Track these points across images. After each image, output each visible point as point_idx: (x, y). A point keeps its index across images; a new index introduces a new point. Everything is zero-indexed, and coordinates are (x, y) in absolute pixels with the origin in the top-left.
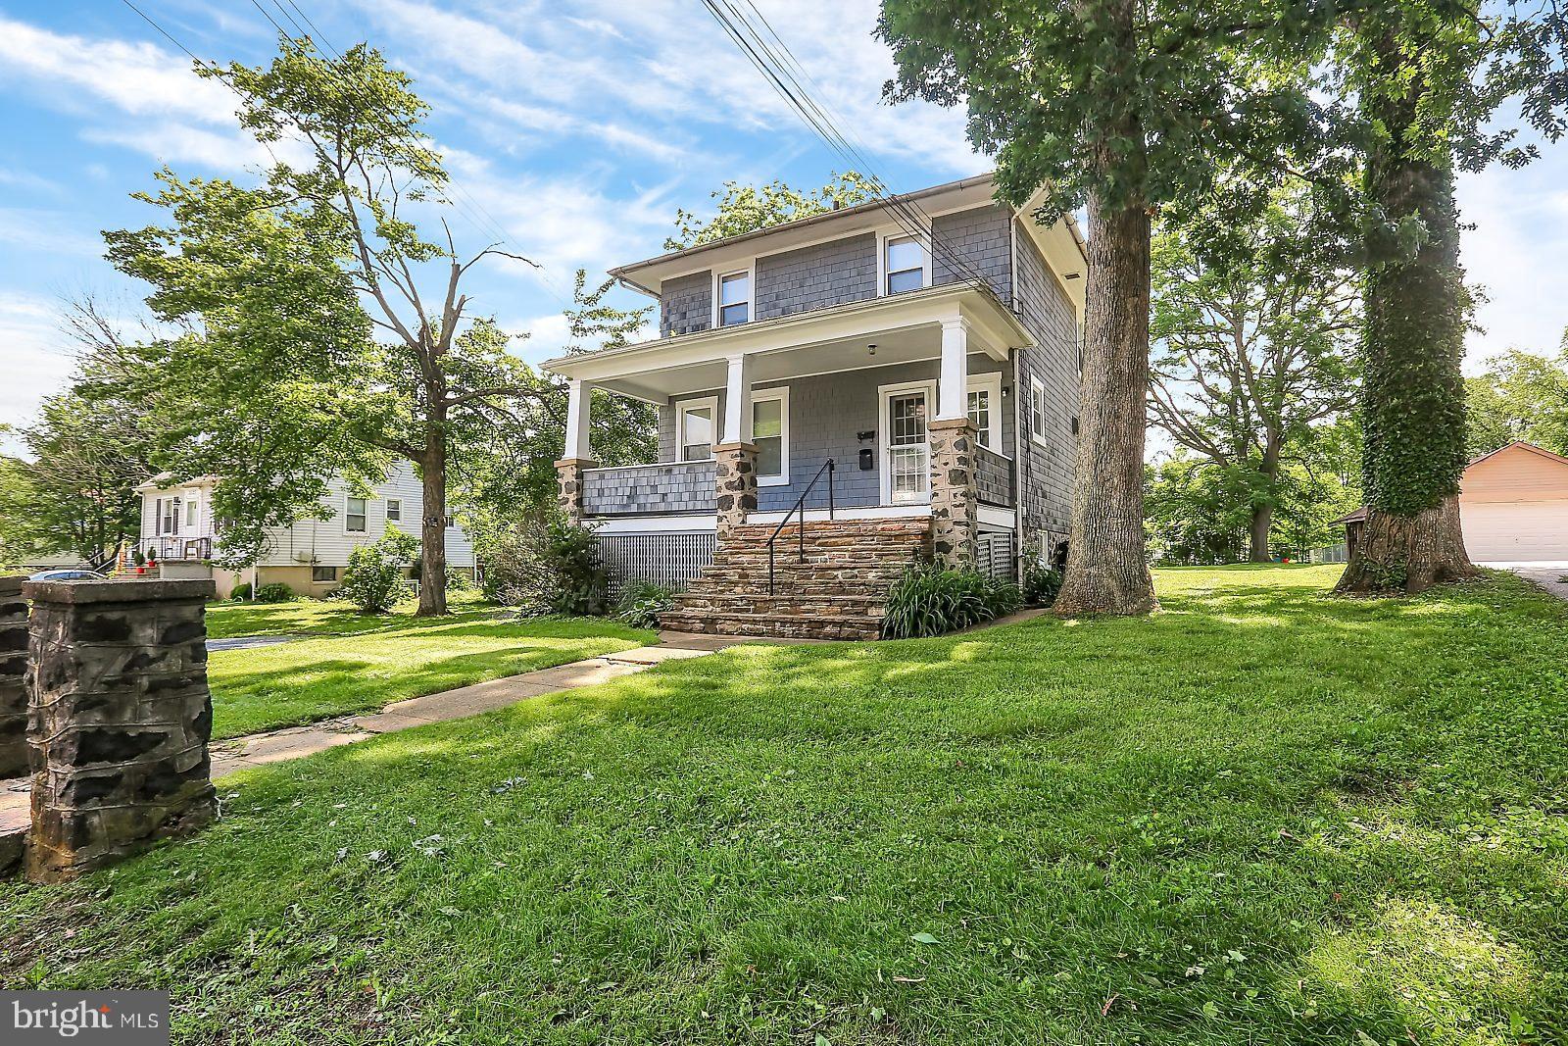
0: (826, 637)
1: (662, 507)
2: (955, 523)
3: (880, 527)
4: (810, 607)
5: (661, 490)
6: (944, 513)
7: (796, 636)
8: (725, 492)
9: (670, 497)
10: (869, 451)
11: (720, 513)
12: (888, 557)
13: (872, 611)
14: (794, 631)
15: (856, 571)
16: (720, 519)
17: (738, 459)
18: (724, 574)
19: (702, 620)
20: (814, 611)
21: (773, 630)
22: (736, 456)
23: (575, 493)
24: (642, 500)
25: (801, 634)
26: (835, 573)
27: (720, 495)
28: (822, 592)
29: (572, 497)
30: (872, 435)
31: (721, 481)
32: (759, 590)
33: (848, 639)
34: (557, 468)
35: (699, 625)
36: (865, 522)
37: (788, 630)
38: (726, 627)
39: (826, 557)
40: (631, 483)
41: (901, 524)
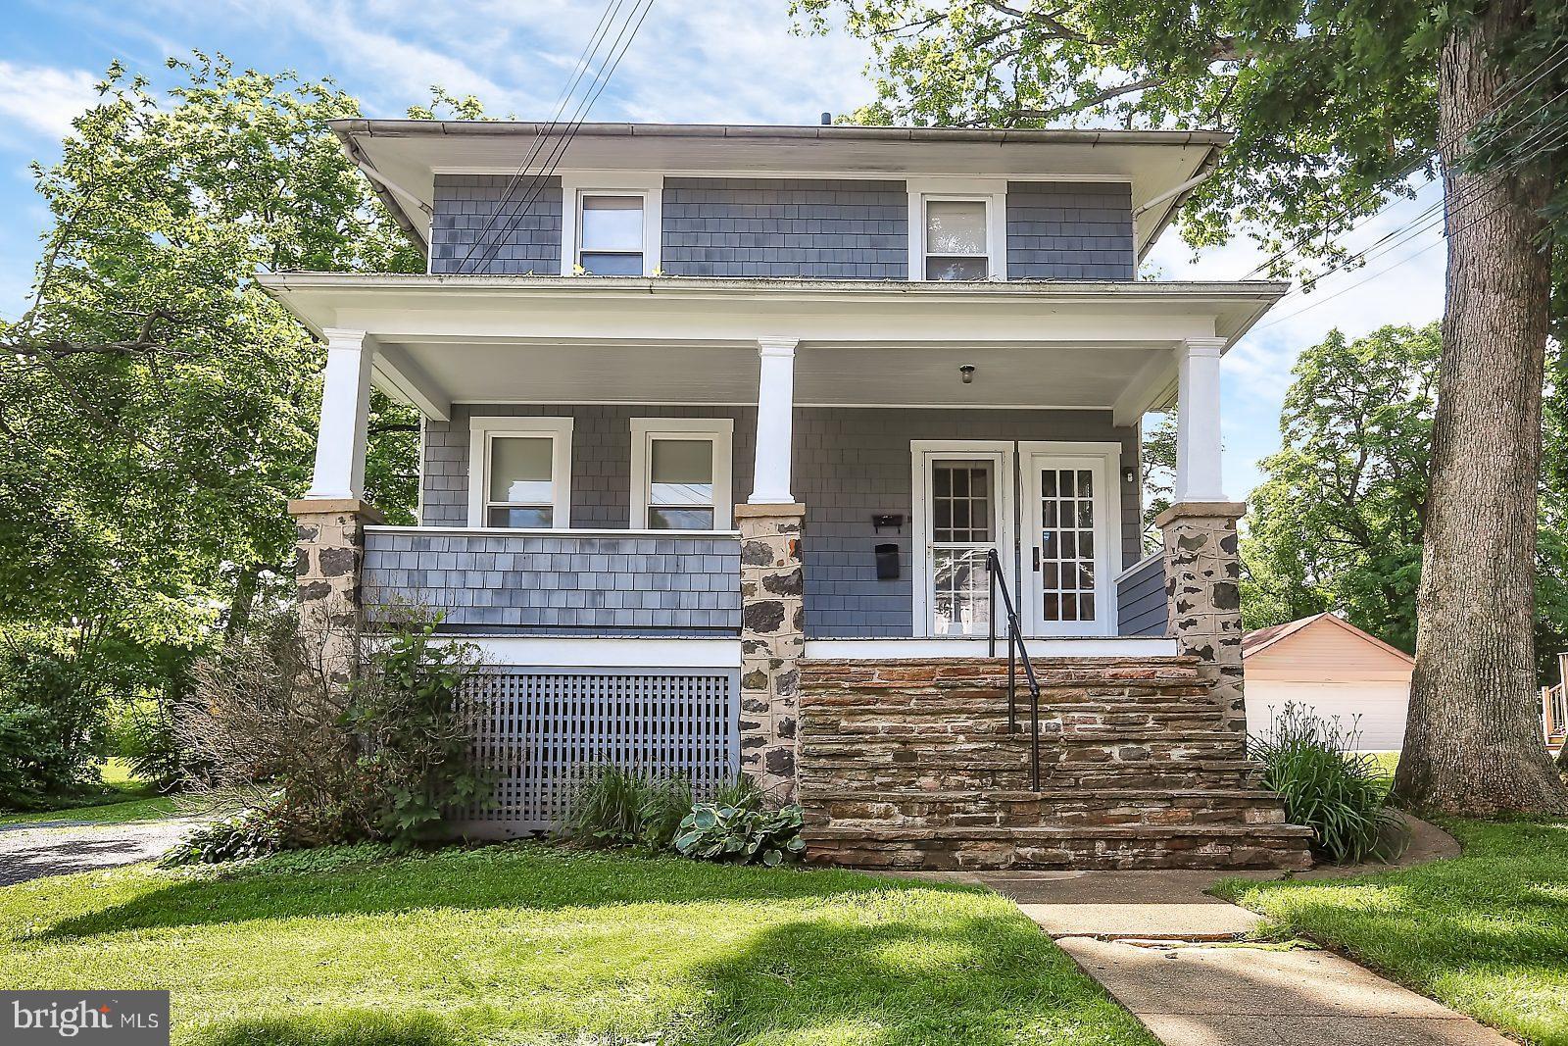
0: (1205, 864)
1: (590, 618)
2: (1225, 671)
3: (1111, 671)
4: (1127, 811)
5: (588, 582)
6: (1207, 652)
7: (1142, 865)
8: (763, 595)
9: (612, 600)
10: (894, 548)
11: (748, 635)
12: (1178, 723)
13: (1255, 816)
14: (1135, 856)
15: (1147, 747)
16: (749, 647)
17: (796, 536)
18: (860, 753)
19: (918, 844)
20: (1137, 818)
21: (1092, 856)
22: (792, 528)
23: (350, 574)
24: (536, 600)
25: (1151, 862)
26: (1107, 750)
27: (748, 601)
28: (1115, 784)
29: (342, 583)
30: (899, 521)
31: (754, 574)
32: (977, 782)
33: (1249, 866)
34: (295, 515)
35: (909, 854)
36: (1077, 663)
37: (1125, 854)
38: (982, 856)
39: (1059, 721)
40: (505, 562)
41: (1147, 669)
